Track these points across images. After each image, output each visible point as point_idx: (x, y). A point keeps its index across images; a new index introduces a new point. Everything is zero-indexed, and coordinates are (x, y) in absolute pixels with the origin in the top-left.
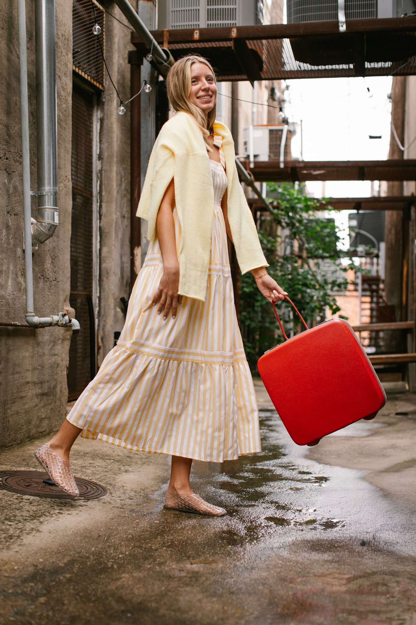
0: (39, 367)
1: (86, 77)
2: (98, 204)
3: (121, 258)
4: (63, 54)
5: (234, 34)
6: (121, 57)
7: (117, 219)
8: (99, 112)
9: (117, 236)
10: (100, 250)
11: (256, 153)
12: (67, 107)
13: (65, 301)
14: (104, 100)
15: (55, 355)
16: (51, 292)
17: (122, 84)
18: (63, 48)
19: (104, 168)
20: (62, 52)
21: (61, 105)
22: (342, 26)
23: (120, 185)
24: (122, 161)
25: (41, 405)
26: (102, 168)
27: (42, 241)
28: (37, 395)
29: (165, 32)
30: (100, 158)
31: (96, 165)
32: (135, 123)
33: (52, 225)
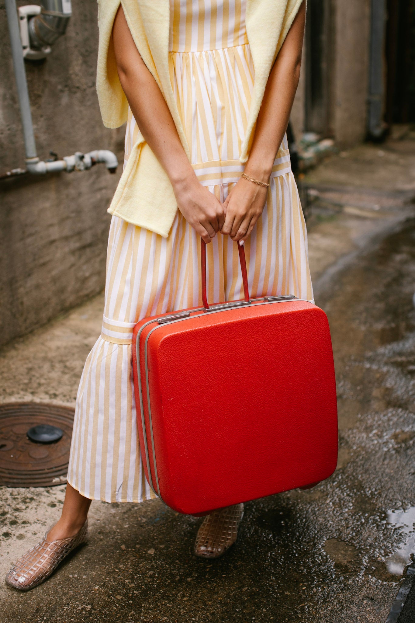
15: (100, 189)
25: (82, 261)
28: (73, 252)
33: (60, 19)
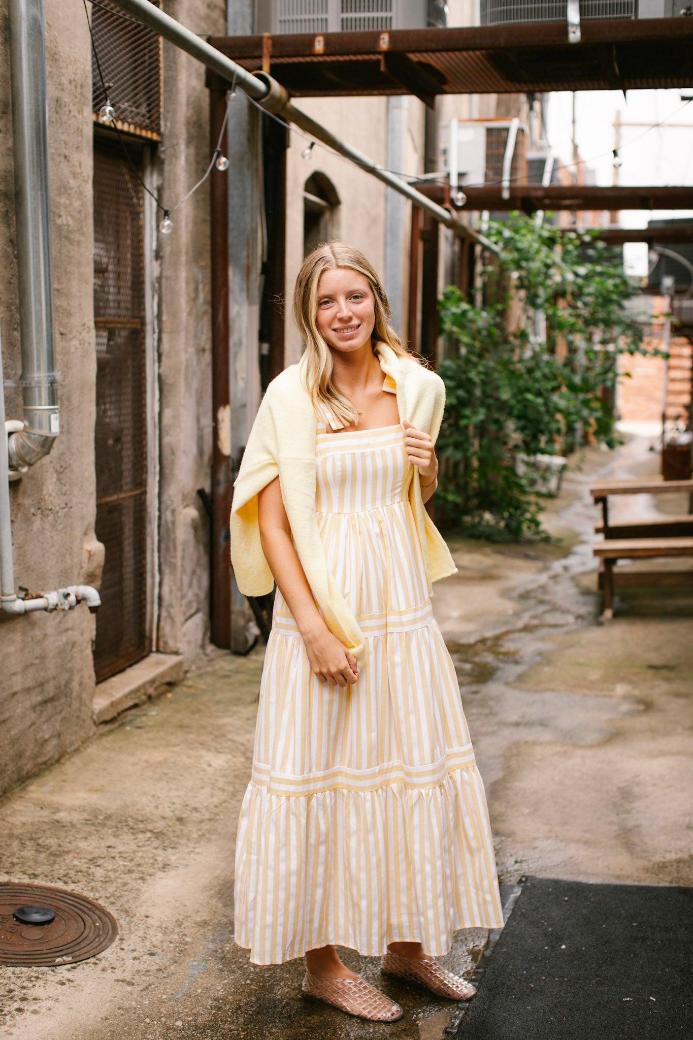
0: (37, 661)
1: (126, 128)
2: (156, 336)
3: (198, 421)
4: (72, 114)
5: (384, 43)
6: (194, 75)
7: (188, 360)
8: (155, 176)
9: (188, 388)
10: (160, 414)
11: (462, 170)
12: (82, 205)
13: (85, 534)
14: (163, 156)
15: (67, 630)
16: (57, 530)
17: (194, 124)
18: (71, 105)
19: (165, 273)
20: (70, 111)
21: (71, 204)
22: (574, 33)
23: (195, 299)
24: (196, 256)
25: (43, 719)
26: (161, 273)
27: (32, 462)
28: (34, 708)
29: (265, 40)
30: (158, 256)
31: (151, 268)
32: (219, 193)
33: (47, 438)
